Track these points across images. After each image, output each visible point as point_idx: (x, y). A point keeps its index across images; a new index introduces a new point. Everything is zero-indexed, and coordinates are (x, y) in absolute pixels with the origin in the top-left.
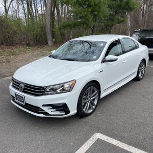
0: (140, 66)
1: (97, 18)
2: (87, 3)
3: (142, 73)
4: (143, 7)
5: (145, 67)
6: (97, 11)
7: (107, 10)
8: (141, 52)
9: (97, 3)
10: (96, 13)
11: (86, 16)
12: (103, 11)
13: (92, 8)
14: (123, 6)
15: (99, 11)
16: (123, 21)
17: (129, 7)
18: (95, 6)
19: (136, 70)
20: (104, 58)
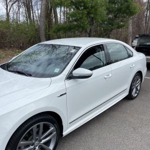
0: (134, 81)
1: (94, 22)
2: (82, 4)
3: (137, 89)
4: (146, 13)
5: (141, 81)
6: (94, 14)
7: (105, 13)
8: (135, 63)
9: (93, 5)
10: (92, 16)
11: (81, 18)
12: (100, 13)
13: (88, 10)
14: (123, 10)
15: (96, 14)
16: (123, 26)
17: (130, 11)
18: (92, 8)
19: (128, 86)
20: (71, 73)
